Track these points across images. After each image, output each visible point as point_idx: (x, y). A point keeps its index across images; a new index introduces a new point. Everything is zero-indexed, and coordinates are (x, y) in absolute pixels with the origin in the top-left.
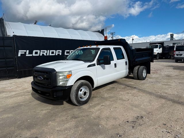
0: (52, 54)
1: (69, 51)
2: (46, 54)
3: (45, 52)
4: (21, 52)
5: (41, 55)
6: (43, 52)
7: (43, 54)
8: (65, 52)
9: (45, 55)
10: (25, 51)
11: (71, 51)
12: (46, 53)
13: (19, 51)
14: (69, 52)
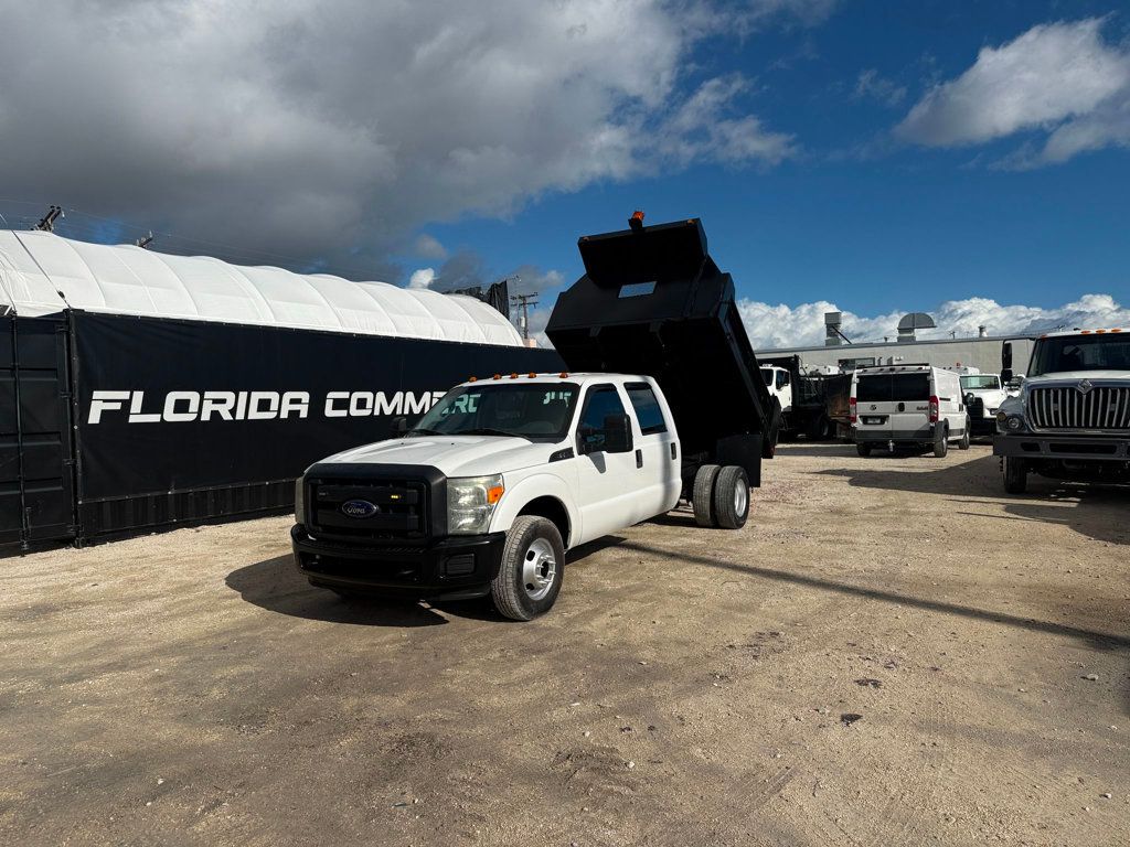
0: (259, 410)
1: (345, 395)
2: (233, 412)
3: (223, 401)
4: (105, 401)
5: (206, 417)
6: (216, 401)
7: (215, 414)
8: (329, 404)
9: (227, 416)
10: (125, 395)
11: (357, 395)
12: (230, 405)
13: (97, 394)
14: (349, 400)
